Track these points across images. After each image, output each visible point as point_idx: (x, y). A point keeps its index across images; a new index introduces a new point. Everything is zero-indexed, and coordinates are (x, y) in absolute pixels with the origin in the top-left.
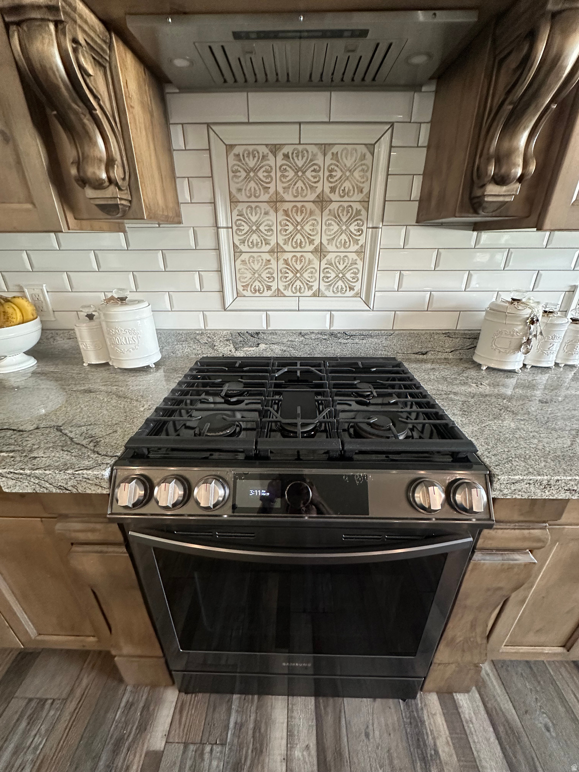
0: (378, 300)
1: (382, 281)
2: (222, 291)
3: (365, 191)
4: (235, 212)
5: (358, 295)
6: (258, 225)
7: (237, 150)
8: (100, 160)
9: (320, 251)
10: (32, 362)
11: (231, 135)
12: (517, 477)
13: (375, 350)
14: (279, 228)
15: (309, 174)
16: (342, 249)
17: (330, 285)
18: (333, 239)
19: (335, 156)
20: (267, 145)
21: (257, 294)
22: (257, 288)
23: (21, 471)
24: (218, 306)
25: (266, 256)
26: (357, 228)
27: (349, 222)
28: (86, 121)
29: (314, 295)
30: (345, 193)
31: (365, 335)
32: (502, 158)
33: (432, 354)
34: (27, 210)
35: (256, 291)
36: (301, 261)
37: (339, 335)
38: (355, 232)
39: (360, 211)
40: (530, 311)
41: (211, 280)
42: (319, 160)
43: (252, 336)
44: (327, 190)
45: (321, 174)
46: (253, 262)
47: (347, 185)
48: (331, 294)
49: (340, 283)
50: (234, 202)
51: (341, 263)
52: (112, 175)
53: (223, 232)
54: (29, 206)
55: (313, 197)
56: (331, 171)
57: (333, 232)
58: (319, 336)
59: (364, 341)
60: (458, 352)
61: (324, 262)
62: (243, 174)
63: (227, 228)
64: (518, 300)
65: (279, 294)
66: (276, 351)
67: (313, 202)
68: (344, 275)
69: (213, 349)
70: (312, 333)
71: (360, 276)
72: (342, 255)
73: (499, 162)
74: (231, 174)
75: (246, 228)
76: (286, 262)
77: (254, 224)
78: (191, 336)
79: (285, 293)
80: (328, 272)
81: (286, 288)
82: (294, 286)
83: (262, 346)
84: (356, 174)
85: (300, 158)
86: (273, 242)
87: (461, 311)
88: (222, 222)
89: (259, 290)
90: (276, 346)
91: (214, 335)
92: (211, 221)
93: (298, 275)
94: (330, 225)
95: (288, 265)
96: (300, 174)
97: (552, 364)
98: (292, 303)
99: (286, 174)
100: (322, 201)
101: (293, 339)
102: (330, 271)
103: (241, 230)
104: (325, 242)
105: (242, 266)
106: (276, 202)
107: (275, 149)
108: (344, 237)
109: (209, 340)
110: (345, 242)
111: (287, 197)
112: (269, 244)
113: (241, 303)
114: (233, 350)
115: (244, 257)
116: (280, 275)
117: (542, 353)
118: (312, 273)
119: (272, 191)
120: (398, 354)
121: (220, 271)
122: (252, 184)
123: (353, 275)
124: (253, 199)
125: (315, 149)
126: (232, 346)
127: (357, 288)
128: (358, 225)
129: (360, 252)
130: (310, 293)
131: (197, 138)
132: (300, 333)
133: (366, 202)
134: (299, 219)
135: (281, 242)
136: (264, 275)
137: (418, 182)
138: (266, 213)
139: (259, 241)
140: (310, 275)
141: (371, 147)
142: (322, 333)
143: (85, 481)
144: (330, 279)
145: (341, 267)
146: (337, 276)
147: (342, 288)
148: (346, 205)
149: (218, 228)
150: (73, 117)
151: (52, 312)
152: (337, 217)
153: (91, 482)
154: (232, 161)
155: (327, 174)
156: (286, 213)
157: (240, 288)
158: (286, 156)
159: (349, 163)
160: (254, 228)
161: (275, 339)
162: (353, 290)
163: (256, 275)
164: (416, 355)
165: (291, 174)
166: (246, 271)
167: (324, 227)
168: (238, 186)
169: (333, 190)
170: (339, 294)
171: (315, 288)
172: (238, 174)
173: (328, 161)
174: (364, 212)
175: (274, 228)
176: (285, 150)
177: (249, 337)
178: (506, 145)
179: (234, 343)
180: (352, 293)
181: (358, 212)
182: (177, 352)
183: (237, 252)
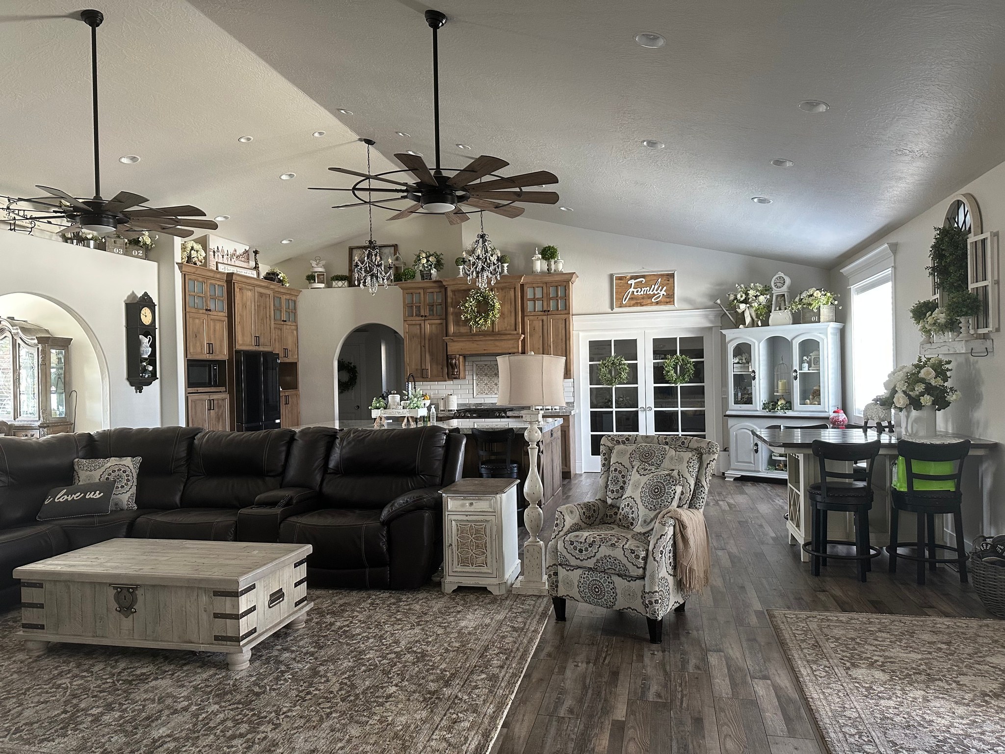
2: (473, 394)
4: (477, 377)
6: (480, 379)
7: (478, 365)
8: (456, 372)
9: (496, 384)
15: (493, 369)
20: (484, 364)
22: (482, 393)
25: (484, 385)
28: (455, 367)
36: (492, 386)
41: (471, 391)
42: (495, 367)
45: (495, 369)
46: (481, 386)
50: (477, 375)
52: (457, 374)
54: (443, 378)
61: (497, 386)
62: (479, 369)
63: (476, 380)
74: (477, 369)
81: (488, 392)
82: (490, 392)
85: (491, 366)
86: (485, 382)
92: (472, 378)
93: (491, 389)
95: (488, 387)
96: (491, 369)
111: (488, 373)
113: (478, 396)
115: (479, 385)
116: (487, 390)
119: (485, 372)
121: (473, 389)
122: (481, 371)
124: (481, 374)
125: (494, 365)
131: (471, 365)
134: (491, 378)
135: (487, 382)
136: (483, 390)
138: (484, 377)
139: (480, 382)
140: (494, 389)
149: (473, 380)
150: (453, 367)
154: (477, 367)
156: (488, 377)
157: (477, 393)
163: (481, 390)
165: (489, 369)
166: (479, 389)
168: (478, 371)
171: (495, 392)
175: (486, 379)
176: (488, 365)
183: (477, 385)
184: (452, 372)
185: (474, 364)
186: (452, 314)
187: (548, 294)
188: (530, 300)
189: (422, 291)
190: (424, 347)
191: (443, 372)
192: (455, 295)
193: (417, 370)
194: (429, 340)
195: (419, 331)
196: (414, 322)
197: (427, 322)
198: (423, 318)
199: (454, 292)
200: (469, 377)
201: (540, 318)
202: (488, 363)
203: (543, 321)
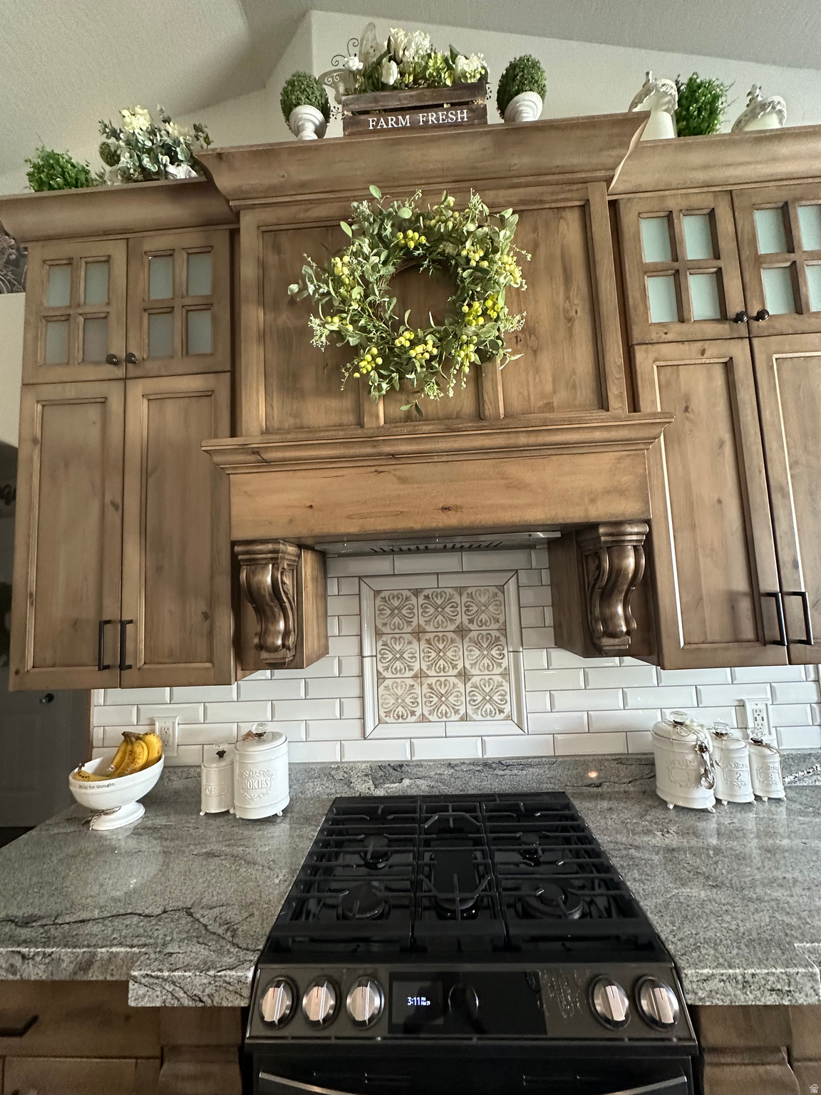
0: (532, 721)
1: (532, 702)
2: (363, 718)
3: (501, 621)
4: (380, 643)
5: (509, 718)
6: (402, 654)
7: (382, 595)
8: (279, 632)
9: (464, 675)
10: (141, 811)
11: (378, 584)
12: (705, 971)
13: (541, 783)
14: (422, 655)
15: (447, 610)
16: (486, 672)
17: (478, 708)
18: (476, 663)
19: (470, 595)
20: (409, 590)
21: (401, 720)
22: (400, 714)
23: (159, 974)
24: (358, 734)
25: (411, 682)
26: (498, 652)
27: (490, 647)
28: (276, 610)
29: (462, 719)
30: (482, 623)
31: (524, 763)
32: (608, 620)
33: (608, 787)
34: (207, 669)
35: (399, 717)
36: (445, 685)
37: (494, 765)
38: (497, 656)
39: (499, 637)
40: (695, 737)
41: (352, 708)
42: (457, 598)
43: (394, 770)
44: (466, 622)
45: (459, 609)
46: (396, 687)
47: (483, 617)
48: (480, 718)
49: (488, 706)
50: (378, 634)
51: (487, 685)
52: (287, 643)
53: (367, 661)
54: (209, 665)
55: (452, 627)
56: (467, 607)
57: (475, 657)
58: (472, 767)
59: (524, 772)
60: (638, 783)
61: (469, 685)
62: (388, 612)
63: (372, 656)
64: (681, 724)
65: (423, 719)
66: (422, 787)
67: (453, 631)
68: (491, 698)
69: (349, 786)
70: (464, 763)
71: (508, 697)
72: (487, 678)
73: (605, 623)
74: (377, 612)
75: (390, 656)
76: (430, 686)
77: (398, 652)
78: (326, 771)
79: (431, 718)
80: (474, 695)
81: (431, 713)
82: (440, 711)
83: (406, 782)
84: (491, 608)
85: (439, 597)
86: (416, 668)
87: (627, 732)
88: (367, 652)
89: (402, 716)
90: (422, 781)
91: (351, 769)
92: (357, 651)
93: (443, 699)
94: (471, 651)
95: (431, 689)
96: (440, 610)
97: (751, 799)
98: (438, 729)
99: (427, 610)
100: (462, 631)
101: (441, 772)
102: (476, 694)
103: (385, 658)
104: (468, 666)
105: (385, 692)
106: (418, 633)
107: (416, 592)
108: (486, 661)
109: (346, 776)
110: (488, 666)
111: (428, 628)
112: (413, 670)
113: (383, 731)
114: (372, 788)
115: (387, 682)
116: (424, 700)
117: (731, 784)
118: (457, 696)
119: (415, 624)
120: (568, 788)
121: (362, 697)
122: (396, 620)
123: (500, 697)
124: (397, 631)
125: (451, 591)
126: (371, 782)
127: (507, 709)
128: (499, 649)
129: (505, 674)
130: (457, 717)
131: (350, 587)
132: (450, 764)
133: (504, 630)
134: (441, 646)
135: (424, 668)
136: (408, 700)
137: (549, 612)
138: (410, 643)
139: (402, 667)
140: (456, 699)
141: (501, 588)
142: (474, 763)
143: (225, 988)
144: (477, 702)
145: (487, 690)
146: (484, 699)
147: (491, 711)
148: (484, 633)
149: (363, 657)
150: (267, 608)
151: (176, 747)
152: (477, 643)
153: (231, 988)
154: (378, 602)
155: (464, 609)
156: (428, 641)
157: (383, 715)
158: (427, 597)
159: (483, 599)
160: (398, 656)
161: (421, 772)
162: (503, 712)
163: (400, 701)
164: (589, 788)
165: (431, 610)
166: (389, 697)
167: (466, 653)
168: (384, 621)
169: (471, 621)
170: (489, 718)
171: (462, 712)
172: (384, 612)
173: (464, 599)
174: (502, 638)
175: (417, 655)
176: (426, 592)
177: (391, 770)
178: (607, 611)
179: (374, 779)
180: (502, 716)
181: (497, 639)
182: (307, 792)
183: (380, 678)
184: (263, 634)
185: (366, 591)
186: (262, 337)
187: (745, 241)
188: (654, 270)
189: (118, 251)
190: (120, 507)
191: (211, 633)
192: (277, 249)
193: (75, 624)
194: (145, 474)
195: (94, 434)
196: (71, 392)
197: (137, 389)
198: (120, 372)
199: (269, 233)
200: (341, 647)
201: (713, 350)
202: (428, 583)
203: (728, 366)
